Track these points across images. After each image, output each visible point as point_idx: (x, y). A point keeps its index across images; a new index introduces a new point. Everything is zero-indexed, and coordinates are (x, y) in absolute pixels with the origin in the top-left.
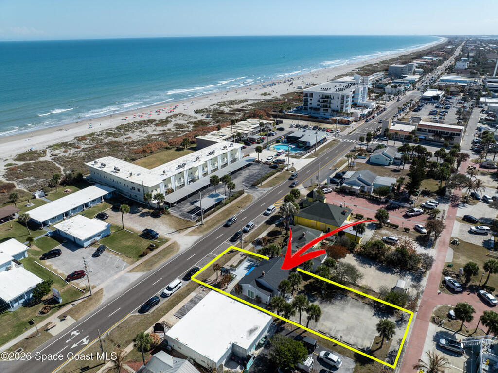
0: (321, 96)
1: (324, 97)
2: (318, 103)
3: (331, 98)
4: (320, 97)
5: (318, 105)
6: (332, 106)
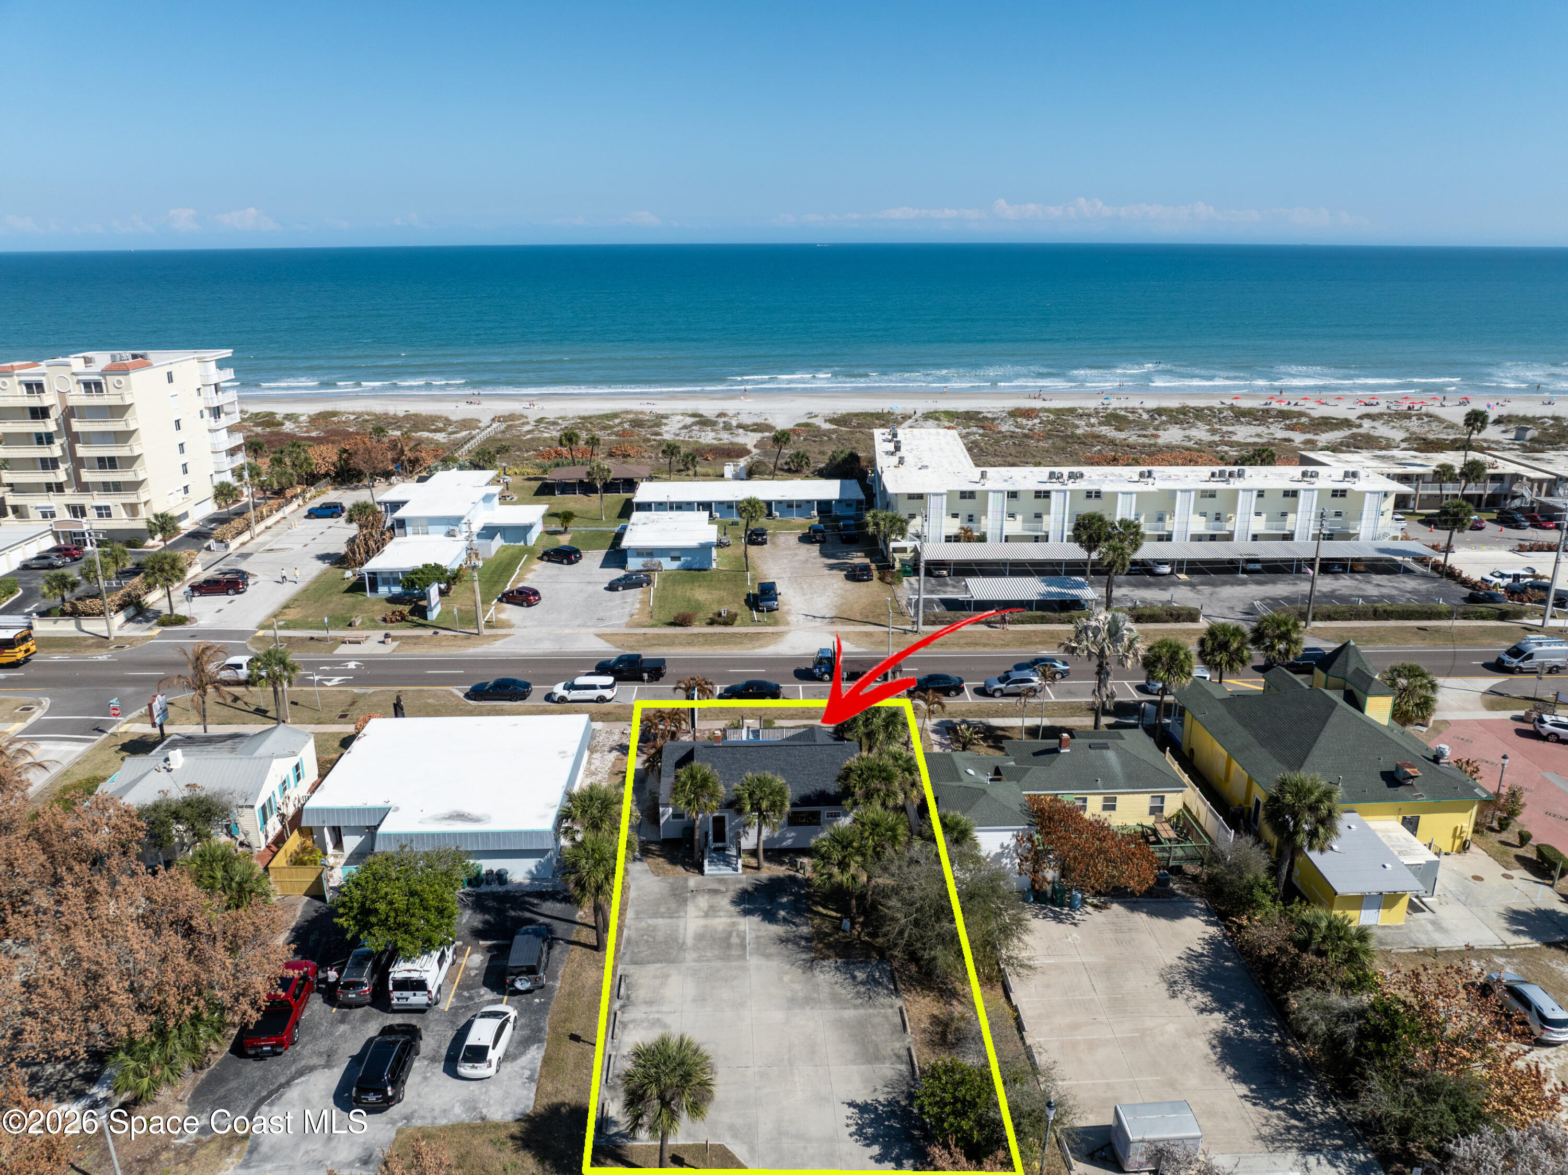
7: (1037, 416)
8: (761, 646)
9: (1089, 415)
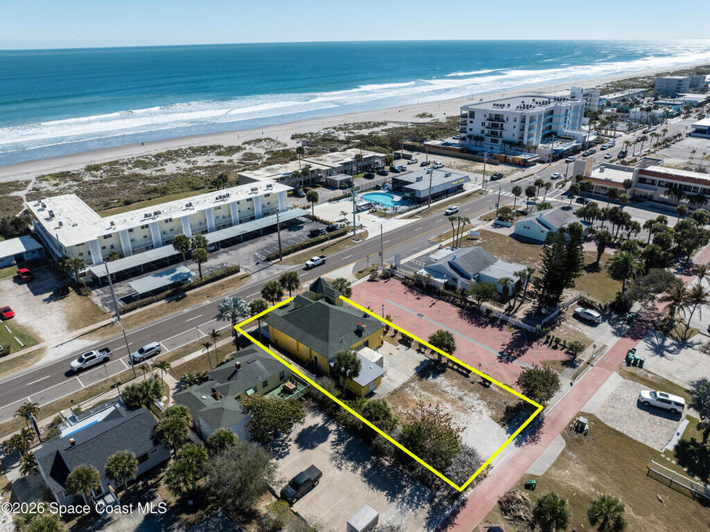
0: (488, 116)
1: (493, 117)
2: (483, 128)
3: (503, 121)
4: (486, 118)
5: (483, 132)
6: (504, 134)
7: (101, 169)
8: (37, 360)
9: (127, 163)
